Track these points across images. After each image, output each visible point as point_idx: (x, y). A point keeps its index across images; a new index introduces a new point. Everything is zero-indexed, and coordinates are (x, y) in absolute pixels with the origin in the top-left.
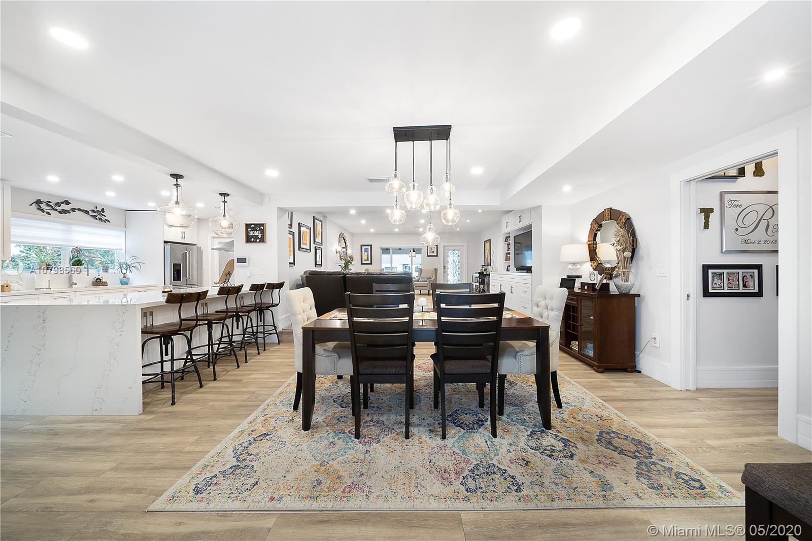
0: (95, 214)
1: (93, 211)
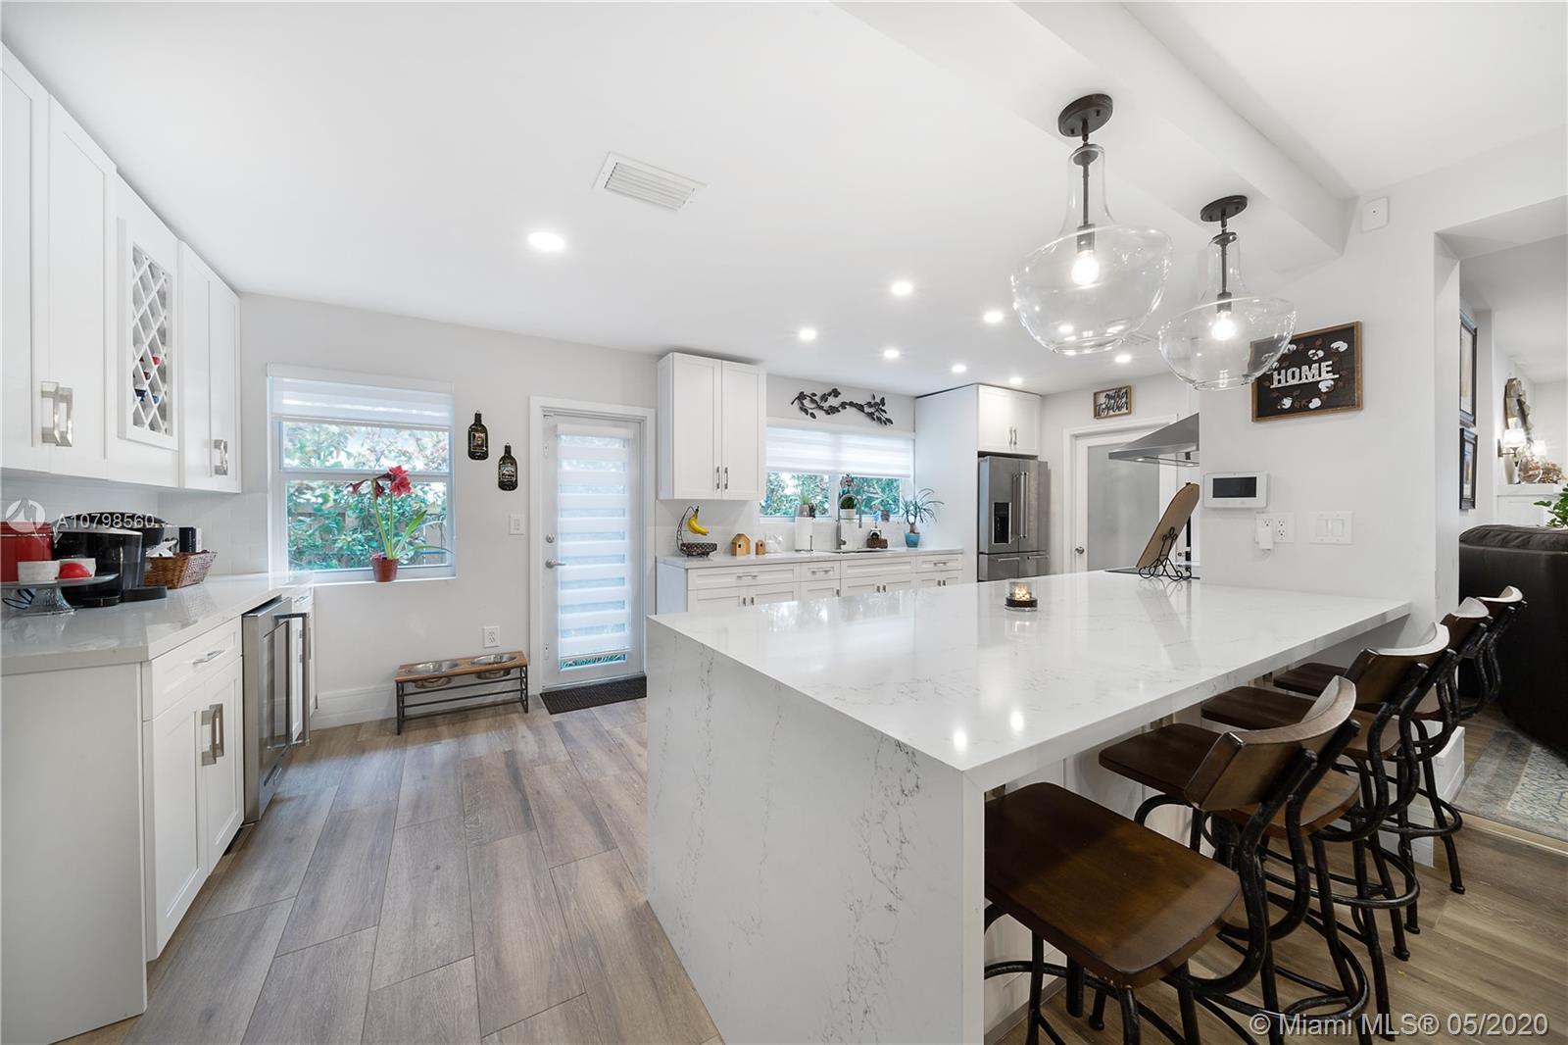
0: (873, 410)
1: (870, 404)
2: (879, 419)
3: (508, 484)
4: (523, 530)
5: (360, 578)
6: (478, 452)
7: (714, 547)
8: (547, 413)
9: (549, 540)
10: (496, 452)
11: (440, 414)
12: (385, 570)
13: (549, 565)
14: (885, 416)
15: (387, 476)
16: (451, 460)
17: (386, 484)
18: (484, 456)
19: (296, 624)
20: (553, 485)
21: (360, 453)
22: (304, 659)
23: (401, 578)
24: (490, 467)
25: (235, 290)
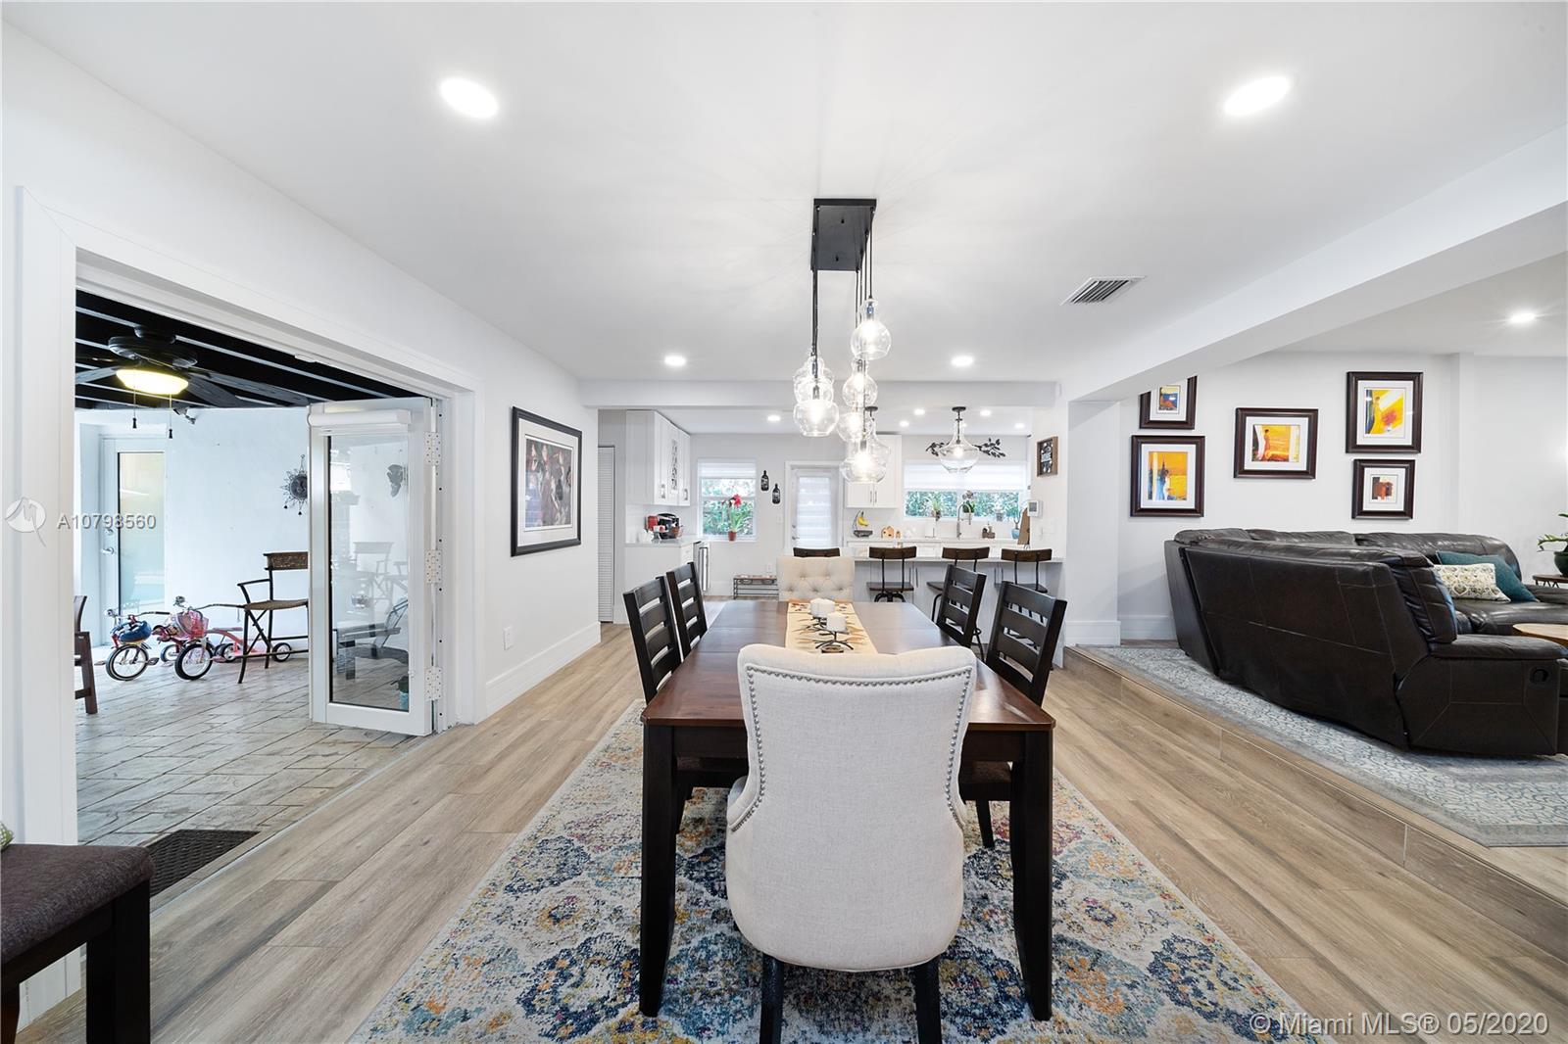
0: (989, 449)
1: (986, 445)
2: (994, 454)
3: (776, 501)
4: (782, 522)
5: (725, 538)
6: (765, 488)
7: (871, 533)
8: (793, 467)
9: (794, 527)
10: (772, 487)
11: (752, 472)
12: (732, 536)
13: (794, 538)
14: (997, 452)
15: (733, 499)
16: (757, 491)
17: (733, 502)
18: (767, 489)
19: (705, 550)
20: (795, 501)
21: (726, 489)
22: (707, 566)
23: (737, 540)
24: (770, 492)
25: (688, 433)
